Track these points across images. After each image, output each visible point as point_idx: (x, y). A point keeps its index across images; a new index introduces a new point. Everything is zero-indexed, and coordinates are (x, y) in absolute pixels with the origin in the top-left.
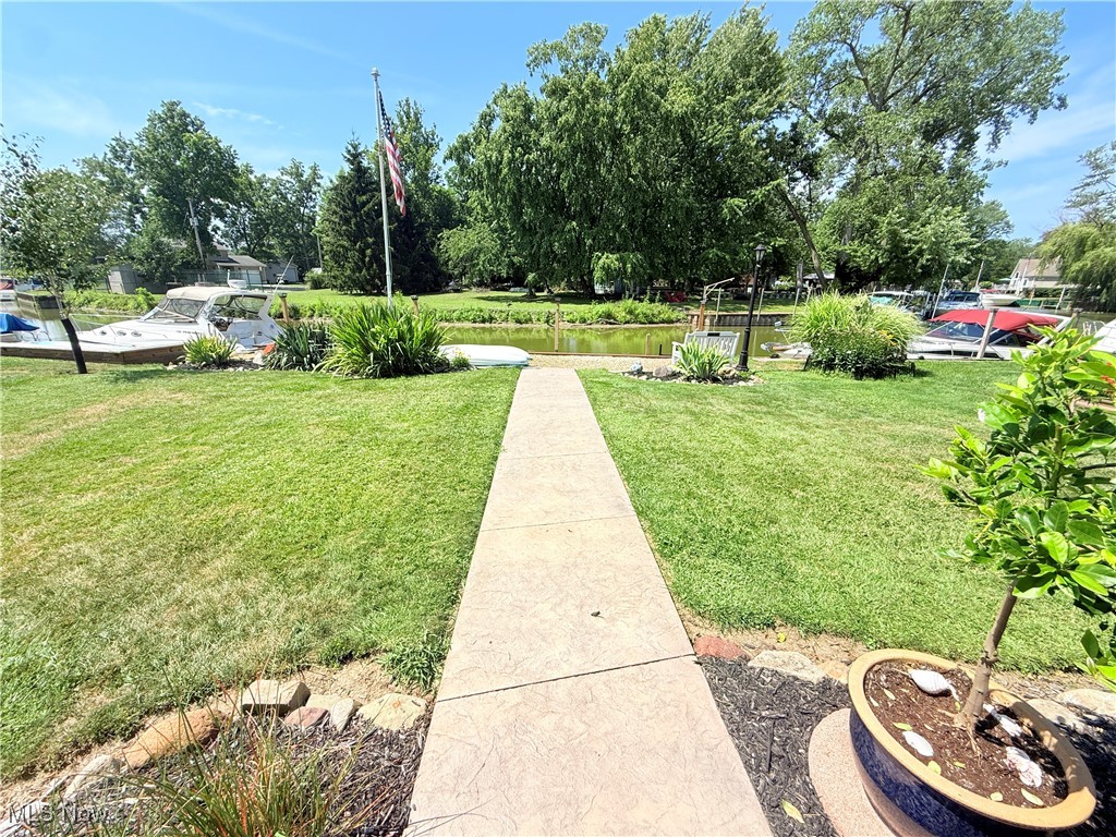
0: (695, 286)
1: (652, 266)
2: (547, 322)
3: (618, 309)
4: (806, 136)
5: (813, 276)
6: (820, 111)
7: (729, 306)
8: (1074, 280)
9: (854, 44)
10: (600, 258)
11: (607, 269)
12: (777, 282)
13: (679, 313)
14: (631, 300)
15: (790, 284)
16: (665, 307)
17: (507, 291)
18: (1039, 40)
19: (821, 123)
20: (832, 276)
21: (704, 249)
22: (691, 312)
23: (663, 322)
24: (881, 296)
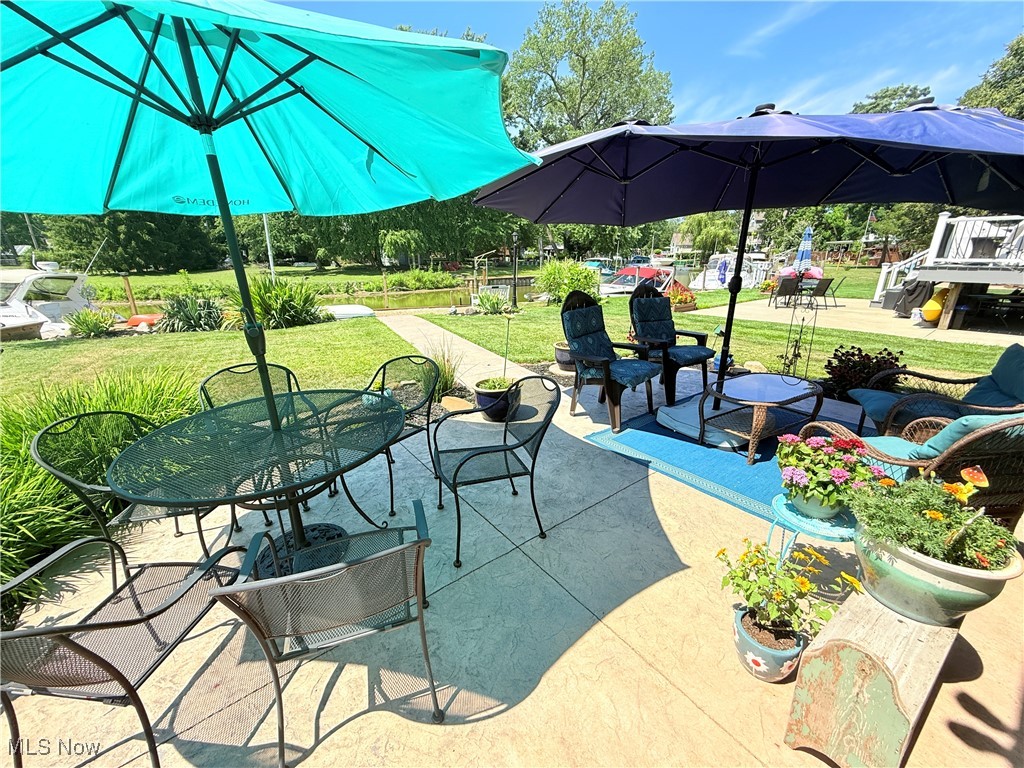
0: (466, 257)
1: (430, 240)
2: (347, 292)
3: (409, 277)
4: (531, 142)
5: (550, 247)
6: (538, 122)
7: (494, 272)
8: (699, 248)
9: (554, 75)
10: (385, 235)
11: (394, 244)
12: (526, 252)
13: (459, 279)
14: (418, 270)
15: (535, 254)
16: (447, 275)
17: (289, 266)
18: (660, 90)
19: (540, 132)
20: (562, 247)
21: (469, 227)
22: (468, 278)
23: (446, 287)
24: (594, 261)
